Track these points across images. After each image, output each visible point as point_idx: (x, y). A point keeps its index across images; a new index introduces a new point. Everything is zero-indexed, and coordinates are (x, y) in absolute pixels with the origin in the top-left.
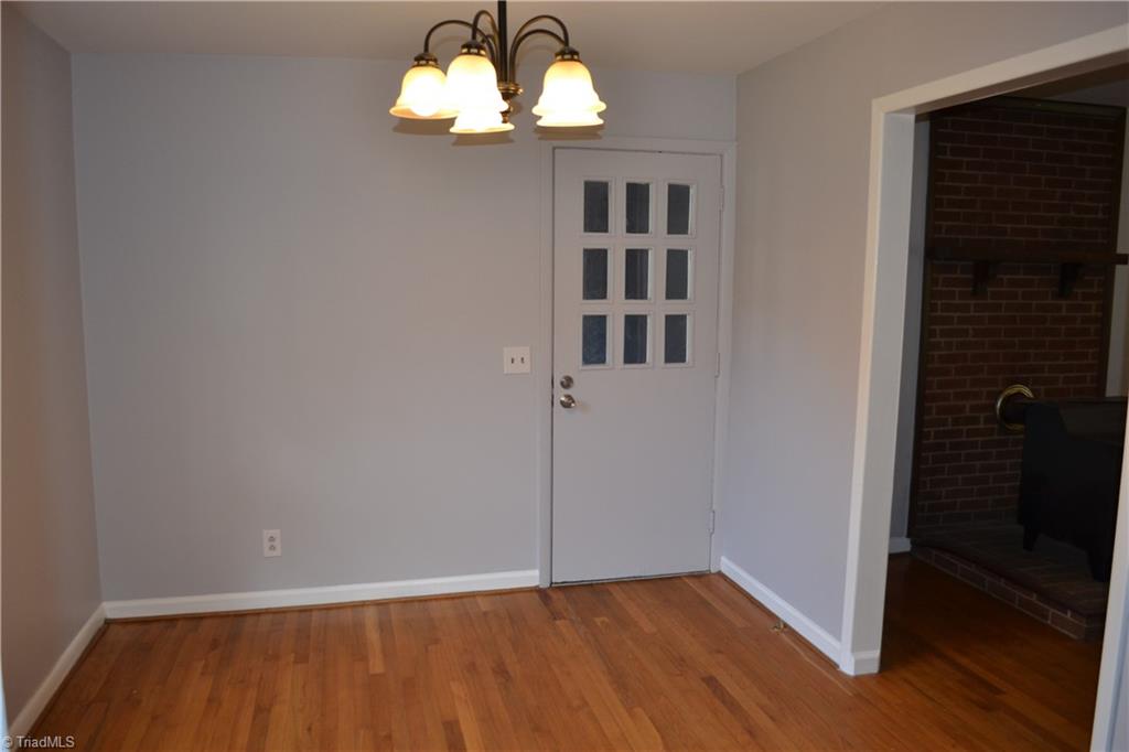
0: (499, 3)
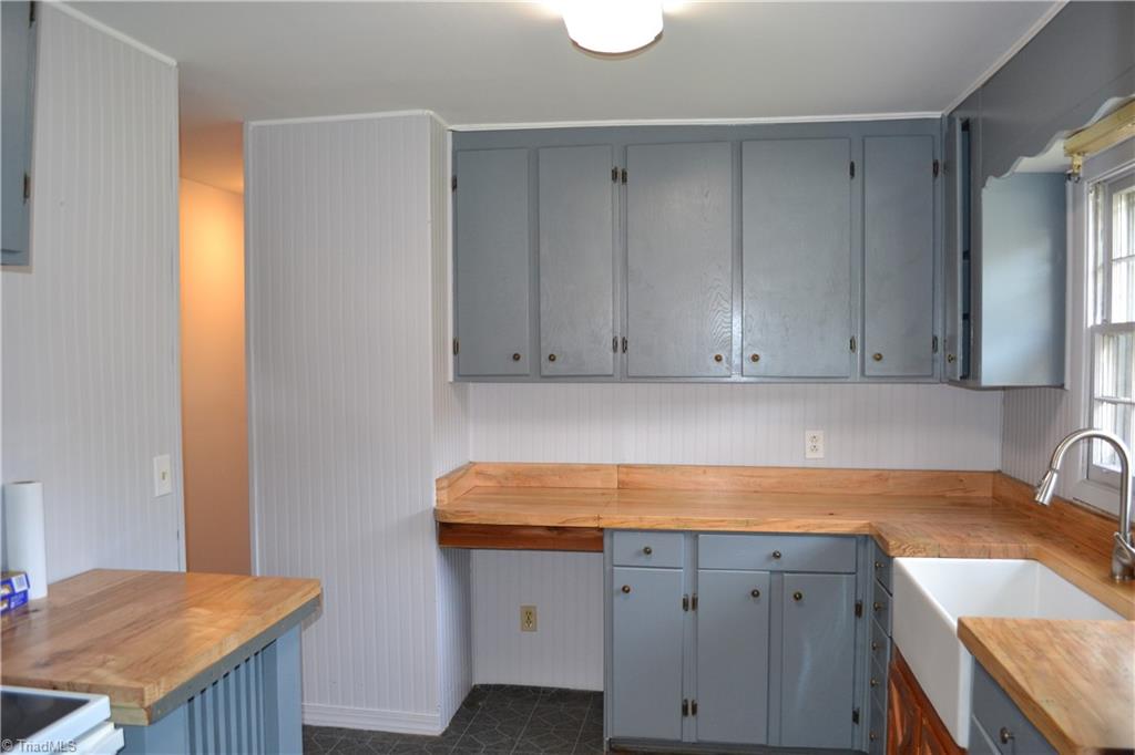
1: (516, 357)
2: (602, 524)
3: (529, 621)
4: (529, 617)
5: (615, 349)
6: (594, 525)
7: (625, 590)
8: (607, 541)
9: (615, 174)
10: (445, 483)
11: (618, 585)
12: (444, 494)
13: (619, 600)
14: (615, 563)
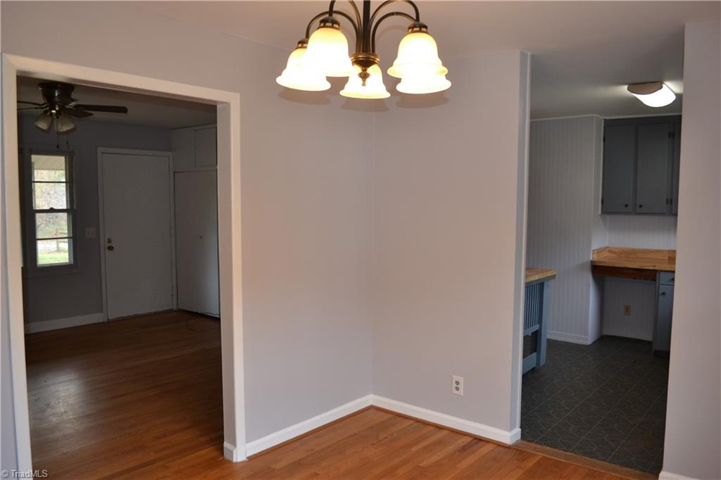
0: (365, 2)
1: (626, 206)
2: (656, 268)
3: (627, 311)
4: (627, 309)
5: (667, 203)
6: (653, 268)
7: (664, 294)
8: (658, 275)
9: (670, 133)
10: (596, 252)
11: (661, 292)
12: (595, 256)
13: (661, 298)
14: (661, 283)
